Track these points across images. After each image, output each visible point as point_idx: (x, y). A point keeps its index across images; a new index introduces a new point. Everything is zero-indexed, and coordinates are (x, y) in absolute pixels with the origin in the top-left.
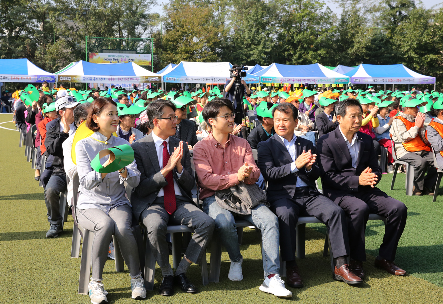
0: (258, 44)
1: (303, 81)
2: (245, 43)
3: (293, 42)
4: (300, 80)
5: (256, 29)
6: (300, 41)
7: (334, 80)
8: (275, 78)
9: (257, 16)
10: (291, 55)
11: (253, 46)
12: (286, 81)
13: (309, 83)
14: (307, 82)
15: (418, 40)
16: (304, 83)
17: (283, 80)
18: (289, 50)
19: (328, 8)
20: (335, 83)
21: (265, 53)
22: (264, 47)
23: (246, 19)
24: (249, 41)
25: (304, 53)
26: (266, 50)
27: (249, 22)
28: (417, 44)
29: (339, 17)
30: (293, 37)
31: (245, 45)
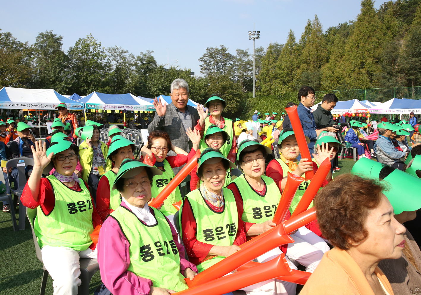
0: (61, 81)
1: (122, 108)
2: (51, 80)
3: (87, 81)
4: (120, 107)
5: (59, 70)
6: (91, 81)
7: (146, 108)
8: (99, 104)
9: (60, 60)
10: (86, 90)
11: (57, 83)
12: (109, 108)
13: (127, 110)
14: (125, 109)
15: (163, 84)
16: (123, 110)
17: (106, 107)
18: (84, 86)
19: (108, 59)
20: (147, 110)
21: (67, 88)
22: (66, 83)
23: (52, 63)
24: (53, 78)
25: (94, 89)
26: (68, 86)
27: (53, 64)
28: (162, 86)
29: (114, 67)
30: (87, 77)
31: (51, 81)
